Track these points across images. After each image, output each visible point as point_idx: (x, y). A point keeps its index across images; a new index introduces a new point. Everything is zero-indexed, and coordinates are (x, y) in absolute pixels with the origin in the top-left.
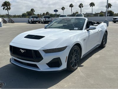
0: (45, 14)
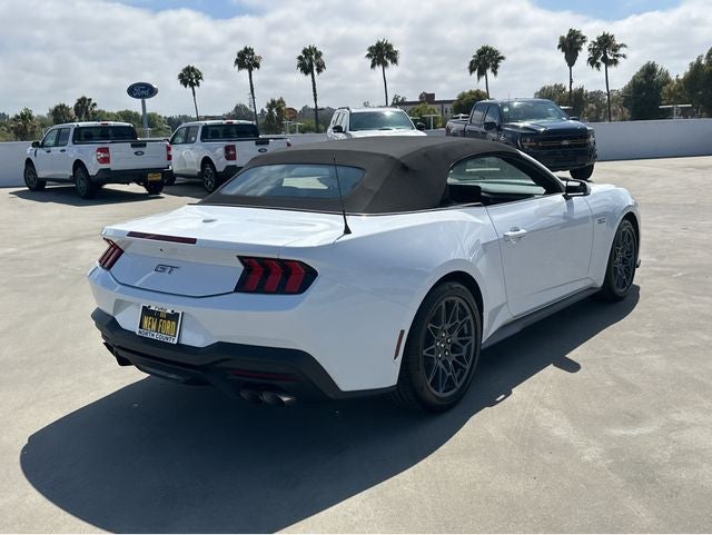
0: (72, 112)
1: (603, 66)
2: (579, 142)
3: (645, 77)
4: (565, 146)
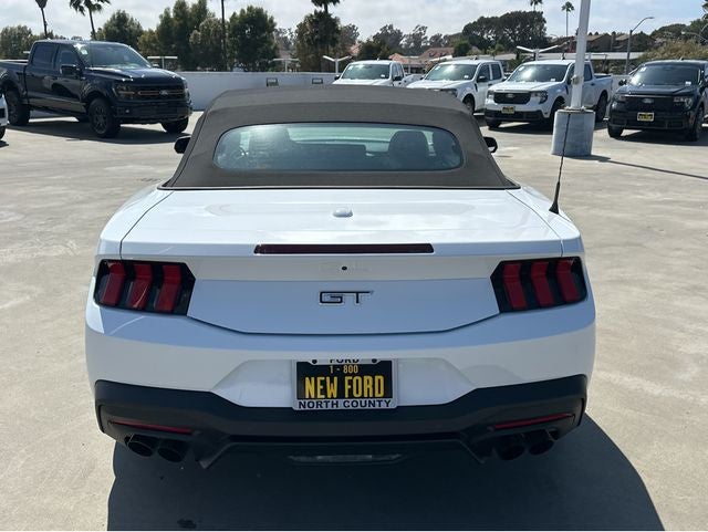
1: (86, 9)
2: (176, 92)
3: (118, 25)
4: (164, 96)
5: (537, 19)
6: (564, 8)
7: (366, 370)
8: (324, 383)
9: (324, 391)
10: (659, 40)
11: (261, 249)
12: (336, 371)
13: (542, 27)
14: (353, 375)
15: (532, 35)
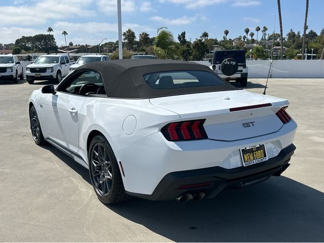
5: (51, 38)
6: (63, 34)
7: (258, 149)
8: (249, 155)
9: (250, 159)
10: (105, 48)
11: (232, 110)
12: (251, 151)
13: (53, 42)
14: (256, 151)
15: (50, 45)
